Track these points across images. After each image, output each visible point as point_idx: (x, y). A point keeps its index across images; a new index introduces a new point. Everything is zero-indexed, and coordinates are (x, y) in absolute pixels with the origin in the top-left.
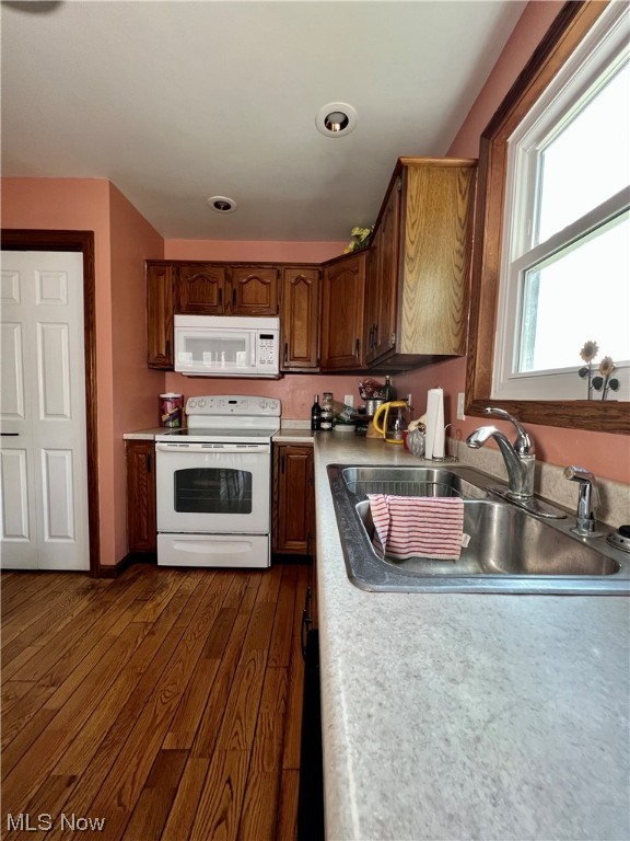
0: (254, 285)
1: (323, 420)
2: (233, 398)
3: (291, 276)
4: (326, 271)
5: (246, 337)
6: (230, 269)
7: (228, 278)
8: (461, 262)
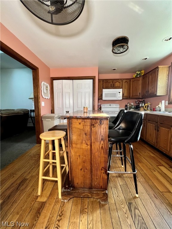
0: (117, 83)
1: (128, 108)
2: (110, 104)
3: (124, 81)
4: (132, 80)
5: (116, 93)
6: (113, 80)
7: (113, 82)
8: (167, 81)
